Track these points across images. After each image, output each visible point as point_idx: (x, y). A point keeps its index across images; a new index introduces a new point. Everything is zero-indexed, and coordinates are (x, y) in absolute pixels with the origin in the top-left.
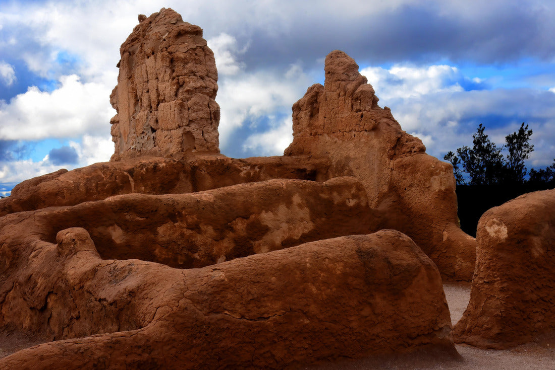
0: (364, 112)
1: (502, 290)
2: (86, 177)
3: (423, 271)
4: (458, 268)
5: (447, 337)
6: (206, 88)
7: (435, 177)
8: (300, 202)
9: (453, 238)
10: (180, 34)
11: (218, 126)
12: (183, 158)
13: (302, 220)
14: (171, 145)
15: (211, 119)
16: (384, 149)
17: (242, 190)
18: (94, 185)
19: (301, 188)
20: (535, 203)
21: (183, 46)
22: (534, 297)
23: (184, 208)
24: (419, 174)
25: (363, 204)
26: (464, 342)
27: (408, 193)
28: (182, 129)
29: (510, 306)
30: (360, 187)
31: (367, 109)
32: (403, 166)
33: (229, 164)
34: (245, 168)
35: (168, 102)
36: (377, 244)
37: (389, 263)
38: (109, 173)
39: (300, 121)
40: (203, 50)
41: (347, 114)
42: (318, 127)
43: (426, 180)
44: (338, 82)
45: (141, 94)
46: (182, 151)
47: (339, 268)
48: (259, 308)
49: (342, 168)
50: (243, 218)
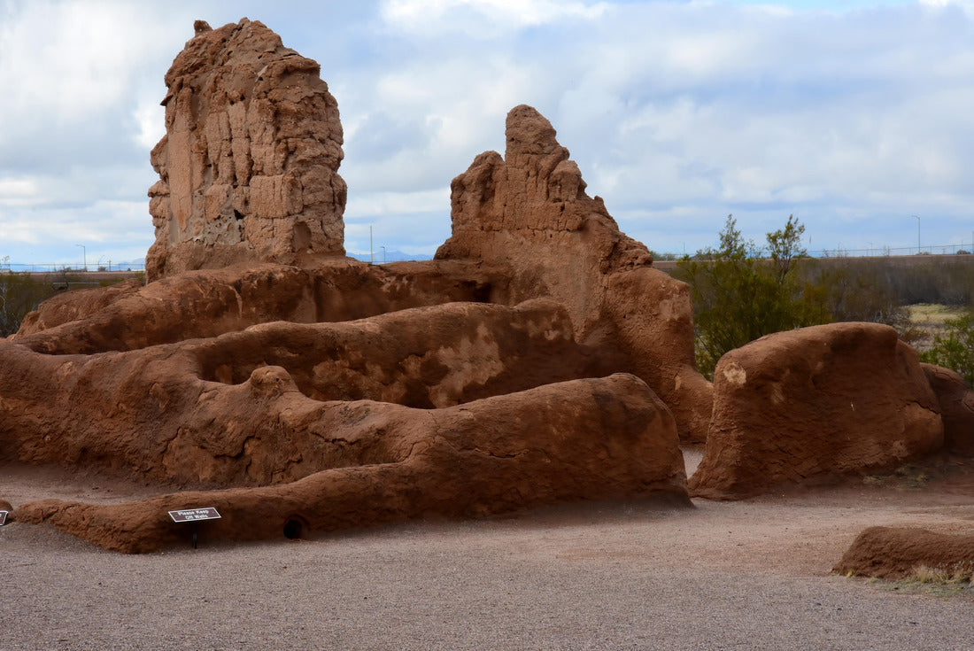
0: (566, 203)
1: (739, 439)
2: (179, 292)
3: (658, 416)
4: (694, 426)
5: (681, 484)
6: (328, 156)
7: (666, 301)
8: (486, 334)
9: (688, 386)
10: (287, 72)
11: (343, 213)
12: (294, 262)
13: (489, 358)
14: (274, 242)
15: (334, 203)
16: (595, 259)
17: (414, 318)
18: (191, 304)
19: (487, 315)
20: (777, 346)
21: (293, 91)
22: (772, 447)
23: (346, 342)
24: (644, 296)
25: (567, 338)
26: (698, 496)
27: (628, 322)
28: (293, 218)
29: (746, 455)
30: (563, 314)
31: (570, 199)
32: (621, 284)
33: (365, 273)
34: (387, 279)
35: (269, 176)
36: (612, 388)
37: (625, 407)
38: (209, 288)
39: (464, 207)
40: (324, 98)
41: (539, 203)
42: (494, 219)
43: (653, 306)
44: (528, 155)
45: (216, 157)
46: (293, 252)
47: (577, 411)
48: (506, 446)
49: (532, 283)
50: (417, 355)
